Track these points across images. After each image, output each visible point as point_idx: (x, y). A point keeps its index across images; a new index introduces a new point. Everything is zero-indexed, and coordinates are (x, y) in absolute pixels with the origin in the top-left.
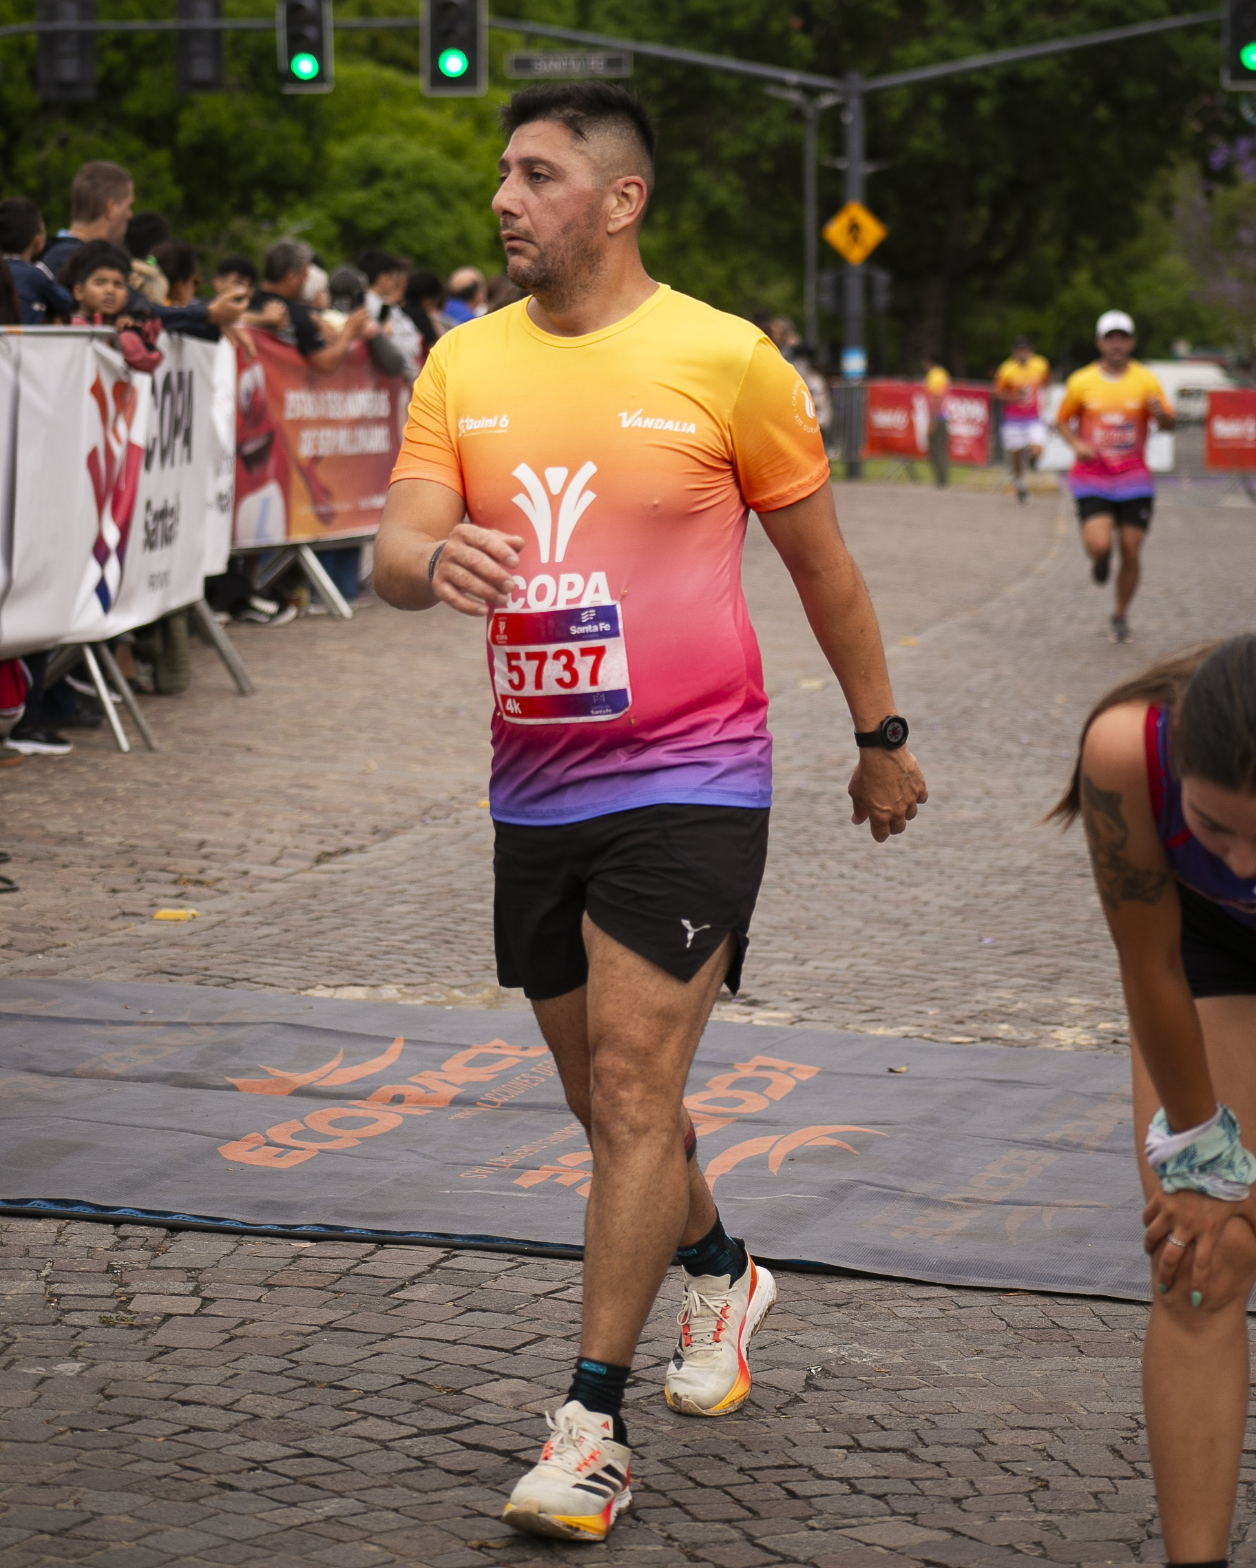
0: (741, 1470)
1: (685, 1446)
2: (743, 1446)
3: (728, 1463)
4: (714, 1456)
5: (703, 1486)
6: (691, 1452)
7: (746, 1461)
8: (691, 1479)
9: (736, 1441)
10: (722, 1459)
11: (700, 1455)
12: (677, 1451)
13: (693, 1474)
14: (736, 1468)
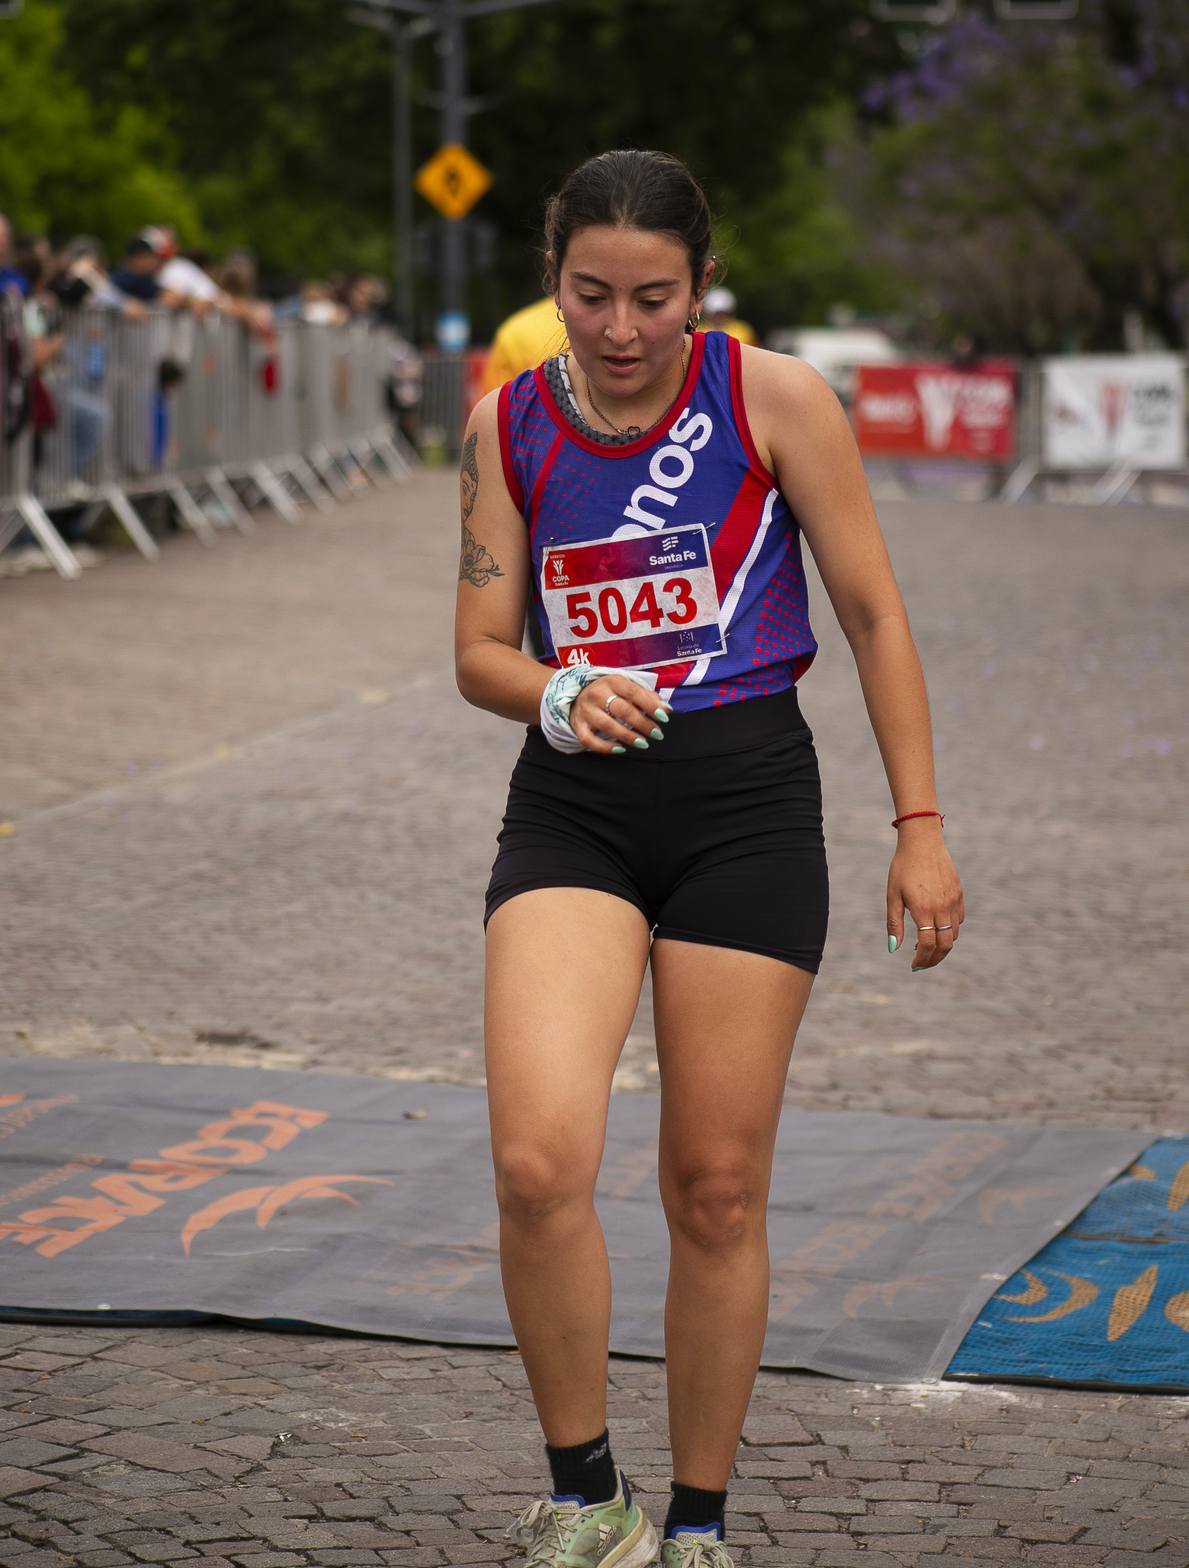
0: (187, 1544)
1: (128, 1519)
2: (192, 1518)
3: (174, 1536)
4: (159, 1530)
5: (142, 1561)
6: (134, 1525)
7: (193, 1533)
8: (130, 1554)
9: (185, 1512)
10: (168, 1533)
11: (143, 1529)
12: (120, 1524)
13: (132, 1549)
14: (182, 1542)
